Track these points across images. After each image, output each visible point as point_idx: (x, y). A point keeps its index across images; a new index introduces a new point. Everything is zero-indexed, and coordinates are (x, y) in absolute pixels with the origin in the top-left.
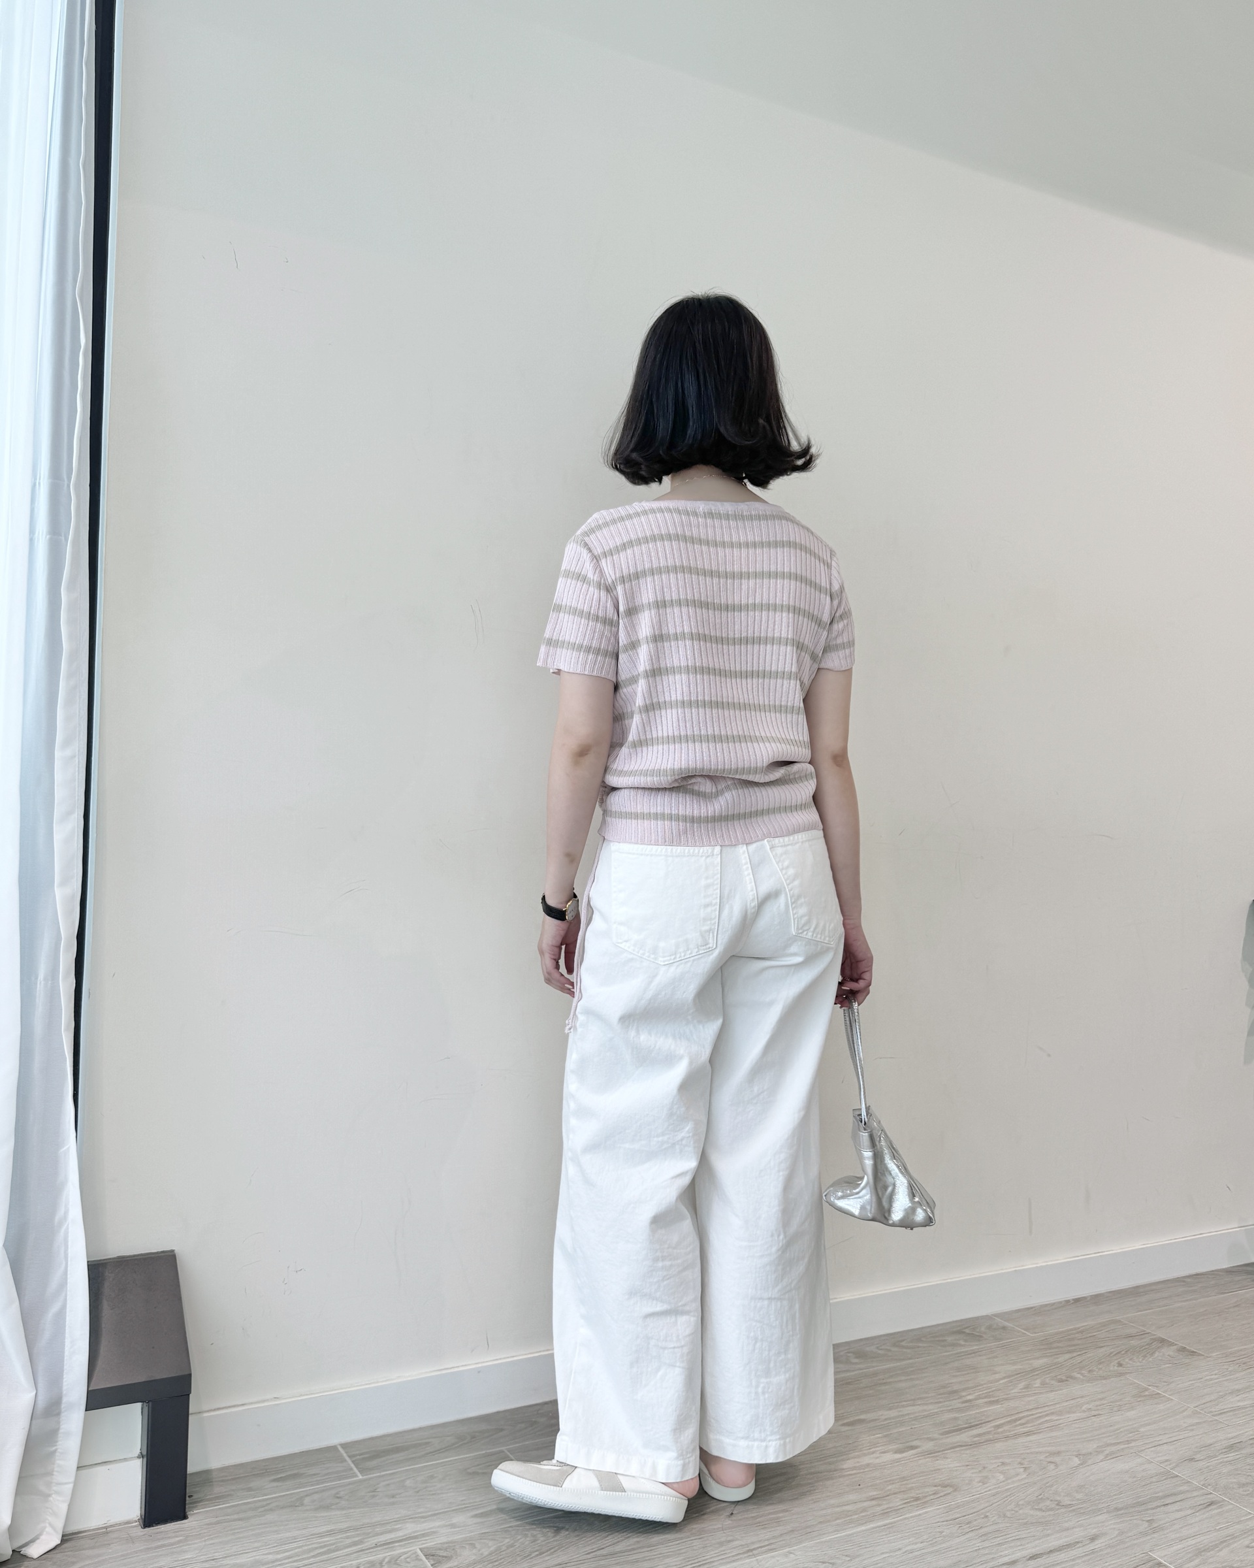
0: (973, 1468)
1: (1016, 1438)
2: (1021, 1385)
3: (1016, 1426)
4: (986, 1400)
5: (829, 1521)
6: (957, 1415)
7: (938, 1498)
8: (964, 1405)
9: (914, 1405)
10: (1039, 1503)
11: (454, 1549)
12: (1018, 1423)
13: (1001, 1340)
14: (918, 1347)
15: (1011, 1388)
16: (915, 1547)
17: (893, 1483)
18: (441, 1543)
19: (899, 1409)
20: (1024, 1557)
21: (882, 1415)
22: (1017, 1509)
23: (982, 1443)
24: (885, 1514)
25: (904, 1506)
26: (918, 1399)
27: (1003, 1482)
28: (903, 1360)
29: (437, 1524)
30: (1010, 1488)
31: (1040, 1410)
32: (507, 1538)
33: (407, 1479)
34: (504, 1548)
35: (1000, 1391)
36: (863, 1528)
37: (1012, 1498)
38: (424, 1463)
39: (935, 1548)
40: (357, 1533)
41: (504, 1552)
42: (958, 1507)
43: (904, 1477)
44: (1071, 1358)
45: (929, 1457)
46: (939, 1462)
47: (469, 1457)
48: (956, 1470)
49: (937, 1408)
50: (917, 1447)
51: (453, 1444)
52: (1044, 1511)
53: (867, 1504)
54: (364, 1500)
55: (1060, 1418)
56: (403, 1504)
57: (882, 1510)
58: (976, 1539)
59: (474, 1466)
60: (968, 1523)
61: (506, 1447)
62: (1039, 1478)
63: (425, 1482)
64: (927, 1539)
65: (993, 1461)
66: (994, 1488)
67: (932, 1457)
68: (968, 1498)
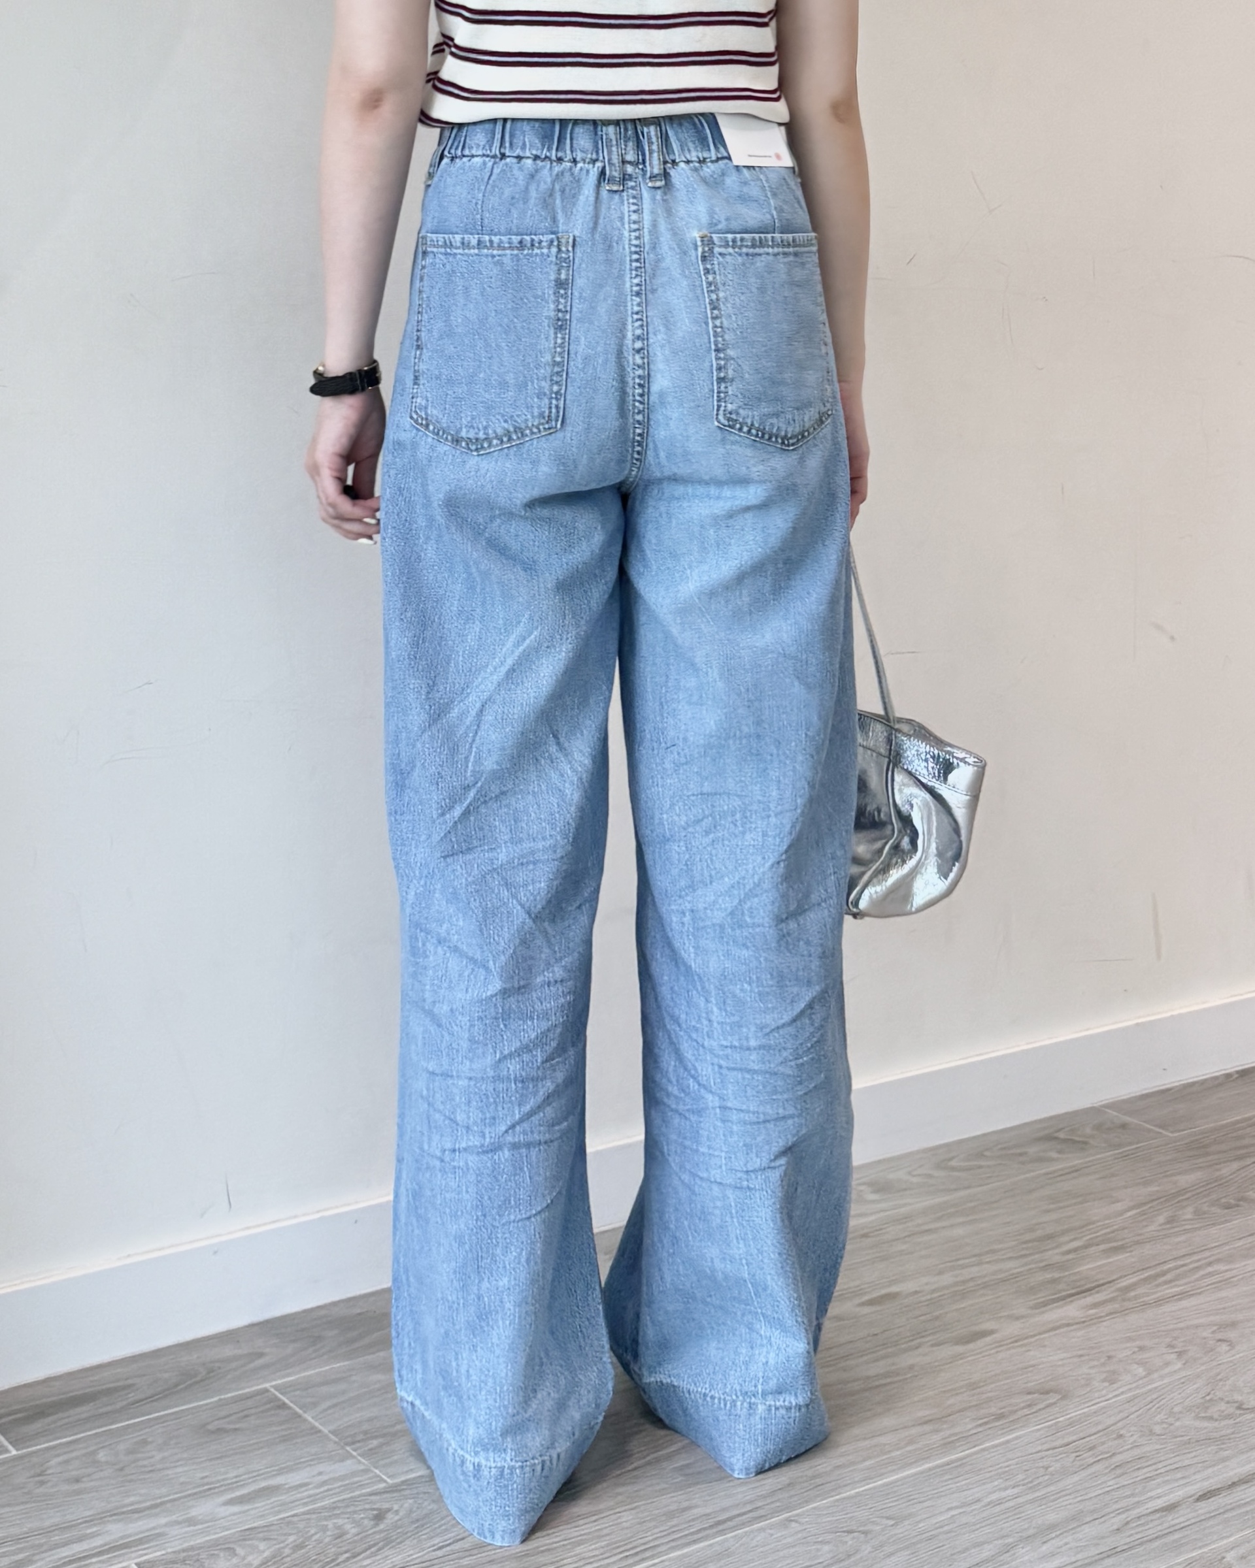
0: (1091, 1360)
1: (1161, 1305)
3: (1156, 1286)
4: (1102, 1247)
6: (1056, 1275)
7: (1036, 1412)
8: (1068, 1257)
9: (980, 1264)
10: (1207, 1408)
12: (1161, 1280)
13: (1120, 1146)
14: (981, 1167)
15: (1145, 1223)
16: (1003, 1494)
17: (957, 1394)
18: (174, 1552)
19: (957, 1272)
20: (1191, 1497)
21: (926, 1283)
22: (1171, 1420)
23: (1103, 1317)
24: (948, 1445)
25: (980, 1429)
27: (1145, 1377)
28: (960, 1190)
29: (163, 1521)
30: (1156, 1388)
31: (1195, 1257)
32: (290, 1534)
33: (98, 1449)
34: (287, 1551)
35: (1126, 1231)
36: (914, 1470)
37: (1161, 1403)
38: (128, 1419)
39: (1037, 1494)
41: (289, 1559)
42: (1071, 1424)
43: (974, 1383)
44: (1243, 1168)
45: (1013, 1348)
46: (1032, 1353)
47: (207, 1404)
48: (1063, 1365)
49: (1023, 1266)
50: (992, 1332)
51: (177, 1385)
52: (1216, 1420)
53: (914, 1431)
54: (26, 1490)
55: (1232, 1266)
56: (97, 1491)
57: (943, 1439)
58: (1106, 1474)
59: (218, 1419)
60: (1091, 1449)
61: (274, 1383)
62: (1203, 1368)
63: (130, 1452)
64: (1023, 1480)
65: (1125, 1346)
66: (1128, 1390)
67: (1020, 1346)
68: (1086, 1410)
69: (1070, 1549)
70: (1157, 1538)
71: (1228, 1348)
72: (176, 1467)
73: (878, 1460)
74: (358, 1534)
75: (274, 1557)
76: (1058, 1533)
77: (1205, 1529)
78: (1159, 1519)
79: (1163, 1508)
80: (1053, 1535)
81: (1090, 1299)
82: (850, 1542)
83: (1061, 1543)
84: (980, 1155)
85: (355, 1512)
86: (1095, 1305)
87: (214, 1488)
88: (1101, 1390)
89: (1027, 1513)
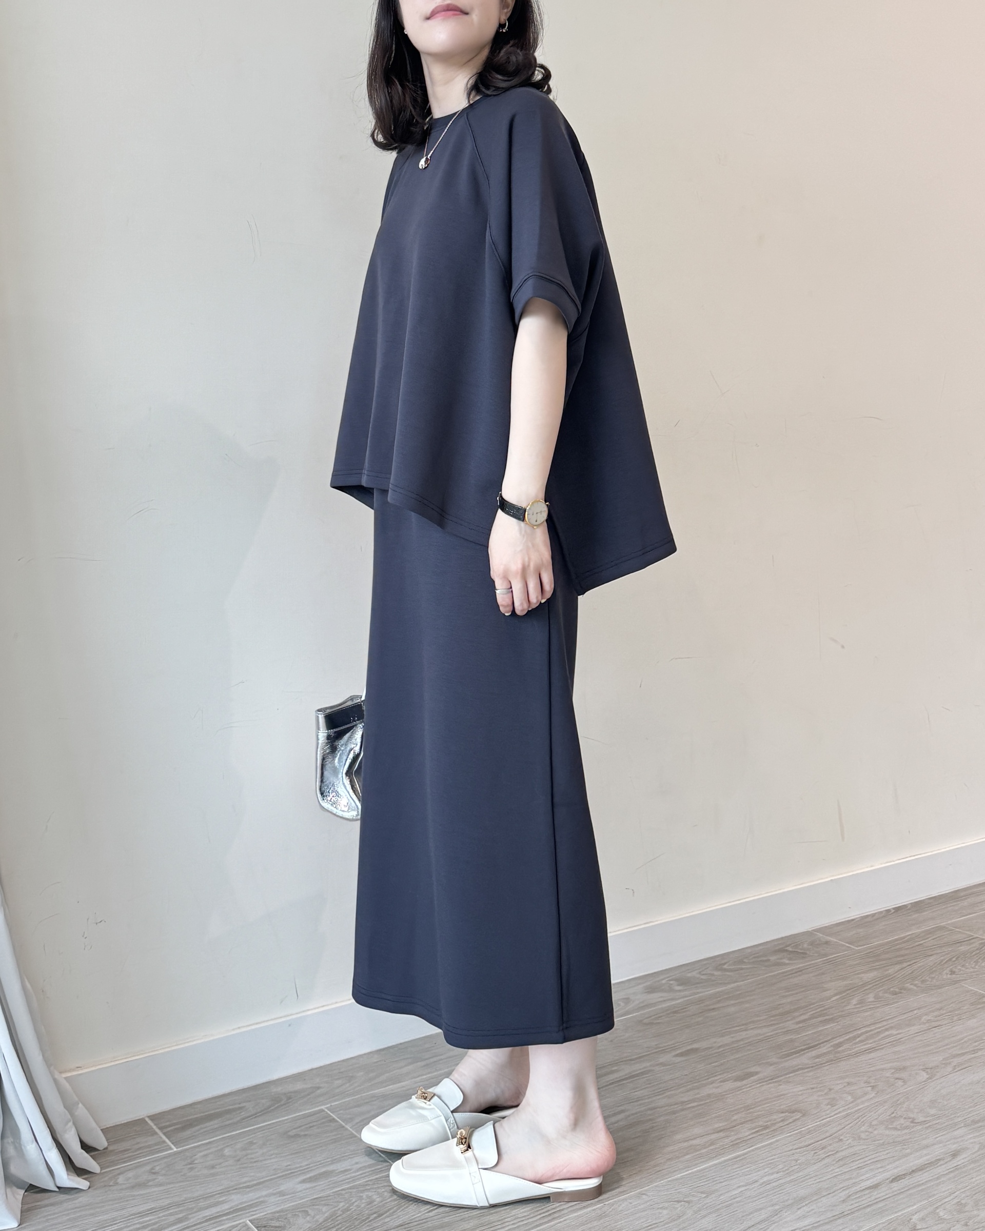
0: (819, 1091)
1: (858, 1056)
2: (854, 1001)
3: (856, 1044)
4: (819, 1019)
5: (678, 1157)
7: (787, 1124)
8: (798, 1026)
9: (746, 1030)
10: (893, 1122)
11: (286, 1218)
12: (858, 1040)
13: (825, 955)
14: (742, 969)
15: (845, 1004)
16: (771, 1177)
17: (737, 1113)
18: (271, 1213)
19: (732, 1035)
21: (715, 1042)
23: (824, 1063)
24: (735, 1145)
25: (754, 1135)
26: (750, 1023)
27: (852, 1102)
28: (729, 983)
29: (265, 1193)
30: (860, 1109)
31: (878, 1026)
32: (341, 1202)
33: (224, 1148)
34: (339, 1212)
35: (834, 1009)
36: (714, 1162)
37: (864, 1119)
38: (241, 1129)
39: (792, 1177)
40: (180, 1209)
41: (340, 1218)
42: (809, 1132)
43: (748, 1106)
44: (902, 969)
45: (770, 1083)
46: (781, 1087)
47: (287, 1120)
48: (802, 1095)
49: (771, 1032)
50: (756, 1073)
51: (270, 1107)
52: (899, 1130)
53: (714, 1136)
54: (182, 1174)
55: (901, 1031)
56: (224, 1174)
57: (731, 1142)
58: (833, 1164)
59: (295, 1129)
60: (823, 1149)
61: (325, 1107)
62: (888, 1096)
63: (243, 1149)
64: (783, 1168)
65: (839, 1082)
66: (843, 1110)
67: (773, 1082)
68: (818, 1123)
70: (868, 1206)
71: (902, 1084)
72: (271, 1159)
73: (693, 1155)
74: (382, 1202)
75: (332, 1216)
76: (807, 1202)
77: (897, 1200)
78: (869, 1193)
79: (871, 1186)
80: (804, 1204)
81: (814, 1053)
82: (679, 1208)
83: (809, 1209)
84: (741, 962)
85: (378, 1188)
86: (818, 1057)
87: (295, 1172)
88: (828, 1110)
89: (787, 1190)
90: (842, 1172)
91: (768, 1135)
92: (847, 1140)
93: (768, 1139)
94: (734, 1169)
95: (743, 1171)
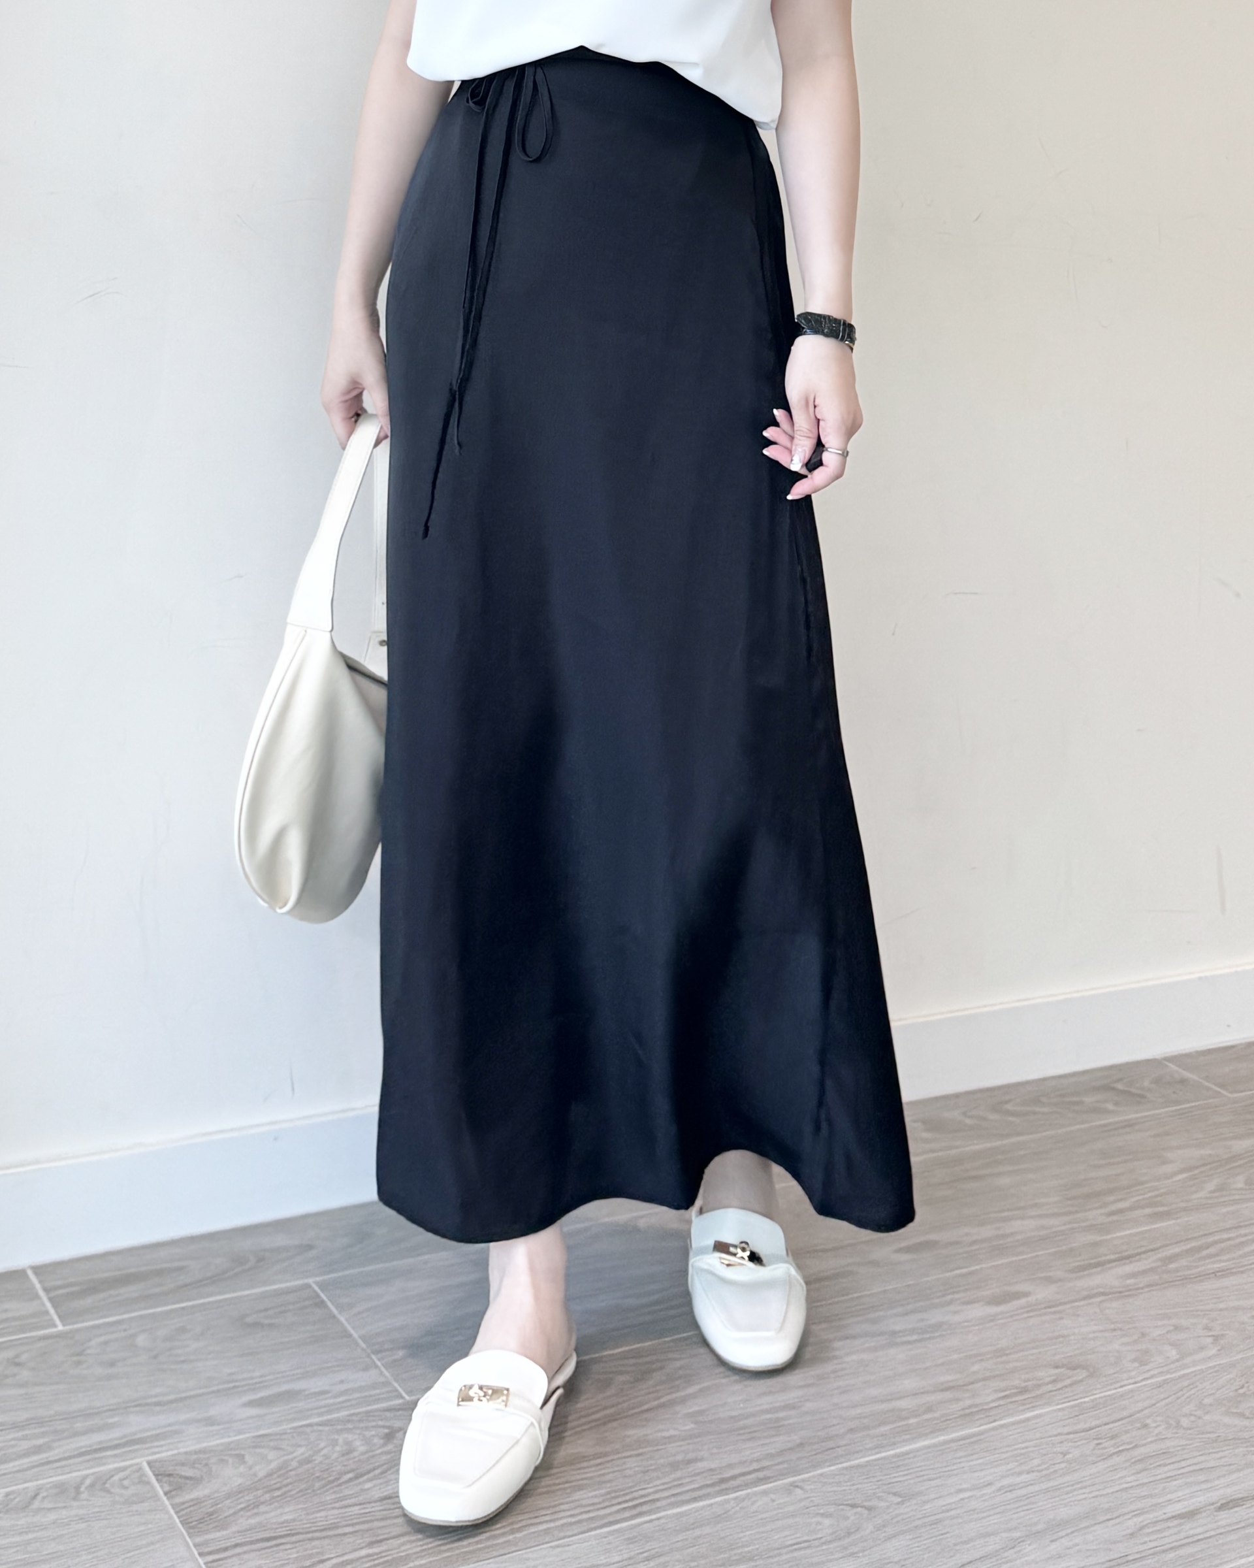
0: (1124, 1336)
1: (1202, 1281)
2: (1211, 1186)
3: (1199, 1259)
4: (1148, 1211)
5: (867, 1428)
6: (1098, 1238)
8: (1110, 1219)
9: (1023, 1218)
11: (206, 1465)
12: (1205, 1253)
13: (1176, 1103)
14: (1035, 1113)
15: (1196, 1189)
16: (1018, 1480)
17: (982, 1360)
18: (184, 1453)
19: (995, 1225)
21: (965, 1234)
23: (1142, 1288)
24: (967, 1416)
25: (1001, 1402)
26: (1031, 1206)
27: (1176, 1361)
28: (1007, 1136)
29: (183, 1417)
31: (1243, 1231)
32: (300, 1446)
33: (137, 1333)
34: (294, 1464)
35: (1173, 1196)
36: (927, 1442)
38: (173, 1304)
39: (1052, 1483)
40: (42, 1430)
41: (293, 1473)
42: (1094, 1407)
43: (1000, 1350)
45: (1045, 1314)
46: (1065, 1322)
47: (248, 1296)
48: (1094, 1339)
49: (1065, 1224)
50: (1026, 1294)
51: (226, 1271)
52: (1247, 1418)
53: (932, 1398)
56: (128, 1377)
57: (963, 1409)
58: (1126, 1468)
59: (255, 1313)
60: (1112, 1438)
61: (313, 1280)
63: (168, 1338)
64: (1039, 1465)
65: (1160, 1323)
66: (1159, 1373)
67: (1051, 1313)
68: (1113, 1392)
69: (1079, 1551)
70: (1171, 1548)
72: (207, 1360)
73: (892, 1426)
74: (366, 1452)
75: (280, 1469)
76: (1069, 1531)
77: (1222, 1544)
78: (1176, 1526)
79: (1182, 1514)
80: (1063, 1533)
81: (1128, 1268)
82: (853, 1518)
83: (1071, 1543)
84: (1036, 1101)
85: (367, 1428)
86: (1133, 1275)
88: (1133, 1370)
89: (1041, 1504)
90: (1137, 1483)
91: (1024, 1405)
92: (1156, 1427)
93: (1024, 1410)
94: (956, 1458)
95: (971, 1463)
